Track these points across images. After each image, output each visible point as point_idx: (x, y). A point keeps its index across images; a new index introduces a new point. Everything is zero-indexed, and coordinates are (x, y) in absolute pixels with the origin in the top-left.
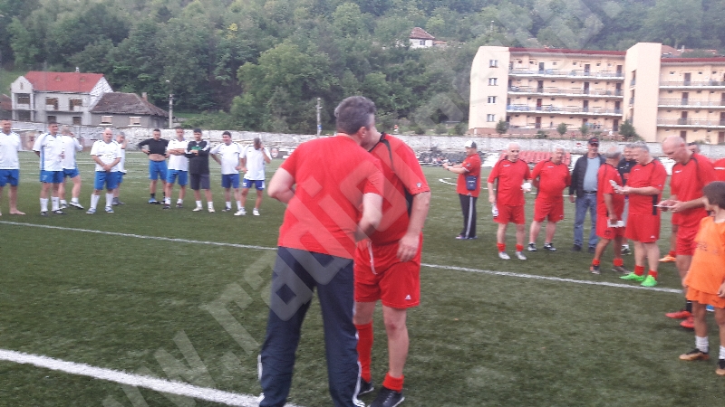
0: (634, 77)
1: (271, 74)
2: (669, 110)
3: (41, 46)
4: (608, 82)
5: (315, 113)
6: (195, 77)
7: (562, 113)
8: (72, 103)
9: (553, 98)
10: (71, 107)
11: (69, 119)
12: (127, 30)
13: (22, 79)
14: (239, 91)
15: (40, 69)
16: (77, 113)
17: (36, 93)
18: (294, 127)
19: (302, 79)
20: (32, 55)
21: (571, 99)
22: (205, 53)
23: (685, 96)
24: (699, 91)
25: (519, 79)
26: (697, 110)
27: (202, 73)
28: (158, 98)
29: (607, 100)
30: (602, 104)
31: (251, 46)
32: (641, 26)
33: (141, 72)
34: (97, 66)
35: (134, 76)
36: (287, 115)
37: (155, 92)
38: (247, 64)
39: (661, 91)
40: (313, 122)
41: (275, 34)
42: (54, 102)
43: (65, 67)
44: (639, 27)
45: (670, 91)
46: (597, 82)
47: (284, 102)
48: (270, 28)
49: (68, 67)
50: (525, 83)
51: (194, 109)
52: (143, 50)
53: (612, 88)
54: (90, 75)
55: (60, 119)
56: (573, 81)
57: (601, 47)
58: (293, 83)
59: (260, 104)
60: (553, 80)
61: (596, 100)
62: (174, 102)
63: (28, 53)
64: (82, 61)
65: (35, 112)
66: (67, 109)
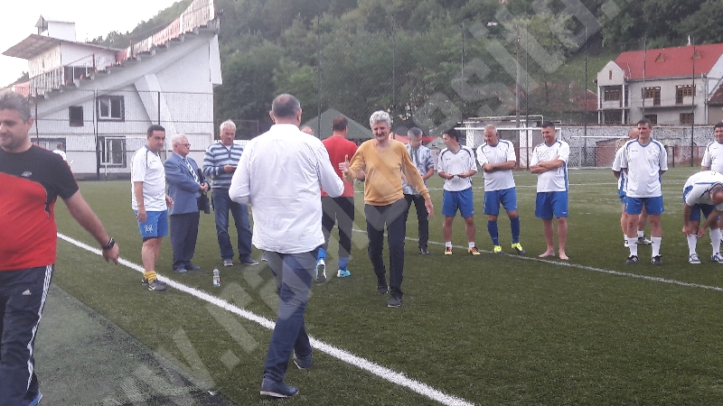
3: (638, 14)
8: (680, 93)
10: (679, 99)
11: (675, 117)
13: (611, 65)
15: (636, 47)
16: (688, 107)
17: (629, 83)
20: (625, 28)
34: (719, 32)
42: (655, 94)
43: (671, 39)
49: (676, 39)
54: (707, 47)
55: (661, 119)
63: (620, 27)
64: (696, 27)
65: (627, 111)
66: (673, 103)
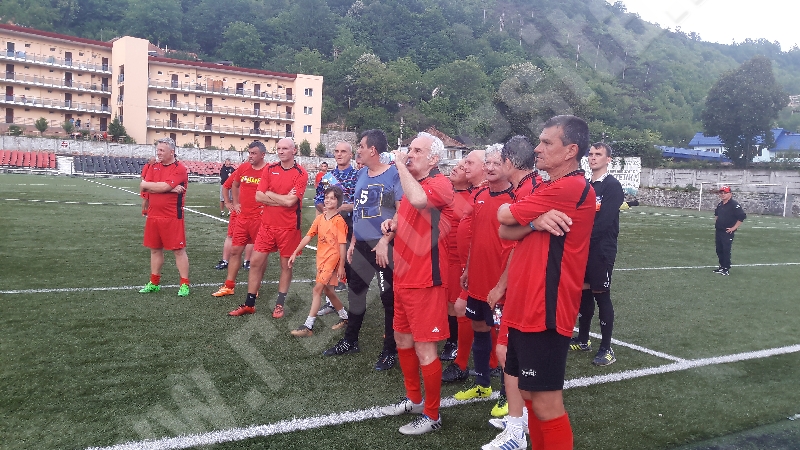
0: (122, 72)
2: (159, 111)
4: (93, 75)
7: (38, 106)
9: (27, 88)
21: (50, 90)
23: (174, 97)
24: (186, 94)
26: (185, 114)
30: (87, 99)
32: (122, 18)
39: (150, 90)
44: (120, 18)
45: (160, 91)
46: (80, 73)
53: (98, 83)
56: (52, 69)
60: (27, 66)
61: (81, 94)
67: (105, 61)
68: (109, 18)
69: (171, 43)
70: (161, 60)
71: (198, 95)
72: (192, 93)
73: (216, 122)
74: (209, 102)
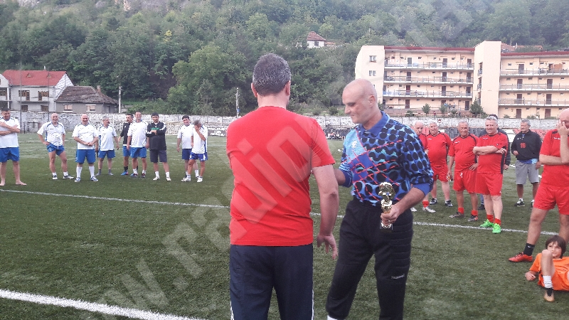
0: (481, 67)
1: (199, 69)
2: (508, 93)
3: (15, 50)
4: (461, 72)
5: (234, 100)
6: (139, 73)
7: (425, 96)
8: (41, 95)
9: (419, 85)
10: (40, 97)
11: (38, 108)
12: (84, 37)
13: (1, 76)
14: (174, 83)
15: (15, 68)
16: (45, 103)
17: (12, 87)
18: (217, 110)
19: (223, 73)
20: (8, 57)
21: (432, 85)
22: (147, 54)
23: (520, 81)
24: (530, 78)
25: (393, 71)
26: (529, 93)
27: (144, 69)
28: (109, 90)
29: (460, 86)
30: (456, 89)
31: (183, 48)
32: (484, 28)
33: (95, 69)
34: (60, 65)
35: (89, 73)
36: (213, 101)
37: (108, 85)
38: (180, 62)
39: (502, 78)
40: (232, 106)
41: (201, 38)
42: (26, 94)
43: (34, 66)
44: (482, 29)
45: (509, 78)
46: (452, 72)
47: (210, 91)
48: (198, 33)
49: (37, 66)
50: (397, 74)
51: (138, 98)
52: (97, 52)
53: (464, 77)
54: (54, 73)
55: (30, 108)
56: (434, 72)
57: (454, 46)
58: (216, 77)
59: (191, 92)
60: (419, 71)
61: (452, 86)
62: (122, 93)
63: (4, 56)
64: (48, 61)
65: (10, 102)
66: (37, 100)
67: (469, 61)
68: (475, 31)
69: (521, 41)
70: (511, 55)
71: (540, 78)
72: (535, 76)
73: (554, 98)
74: (550, 82)
